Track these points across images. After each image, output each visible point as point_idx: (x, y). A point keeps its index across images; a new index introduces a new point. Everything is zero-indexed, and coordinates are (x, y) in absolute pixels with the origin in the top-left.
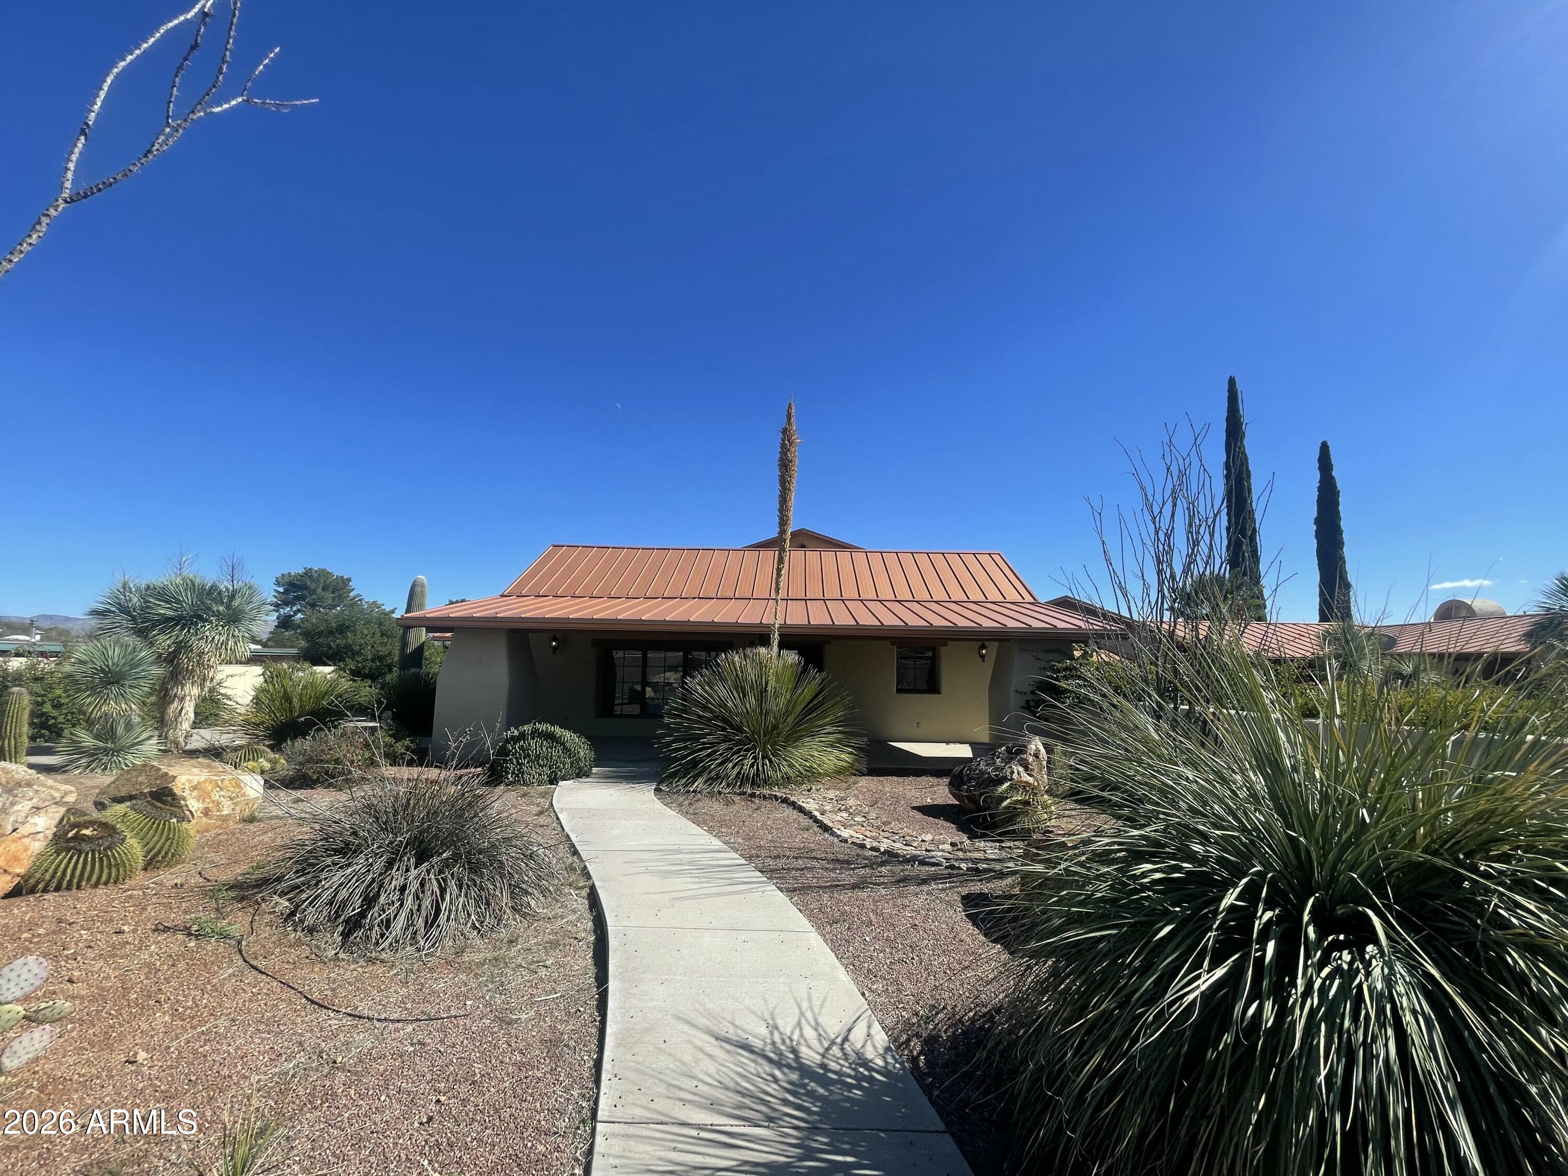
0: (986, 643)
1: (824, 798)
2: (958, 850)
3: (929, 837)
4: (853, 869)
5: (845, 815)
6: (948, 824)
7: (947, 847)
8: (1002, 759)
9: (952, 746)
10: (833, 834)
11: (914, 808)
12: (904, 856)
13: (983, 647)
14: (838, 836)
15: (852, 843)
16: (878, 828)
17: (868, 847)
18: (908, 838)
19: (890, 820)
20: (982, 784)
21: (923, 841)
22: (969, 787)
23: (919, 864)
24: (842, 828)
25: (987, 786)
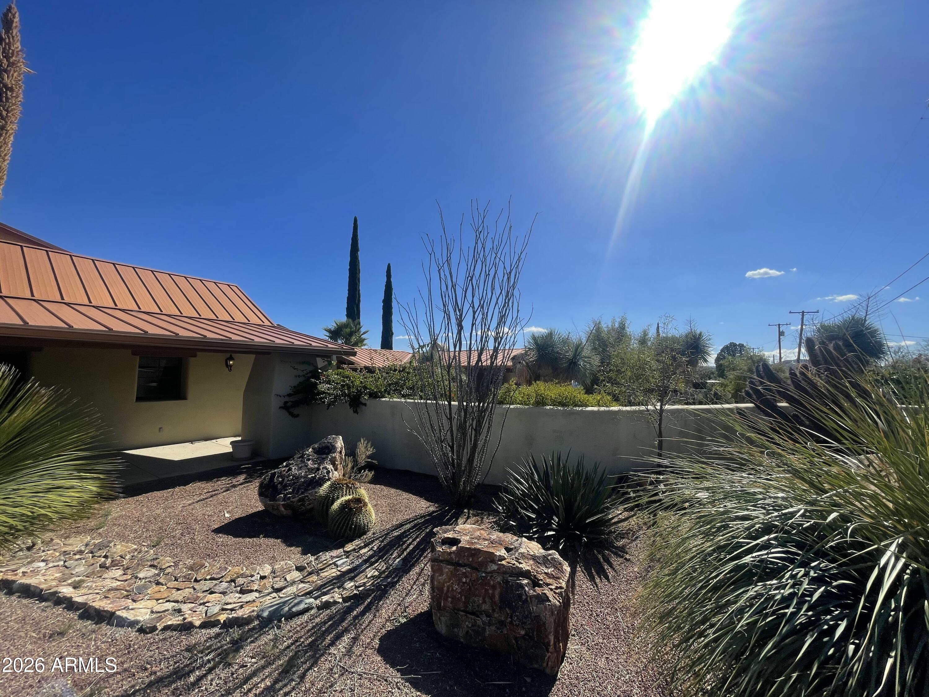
0: (234, 355)
1: (65, 553)
2: (310, 573)
3: (267, 570)
4: (196, 684)
5: (118, 573)
6: (271, 541)
7: (296, 575)
8: (313, 460)
9: (198, 445)
10: (122, 623)
11: (217, 531)
12: (258, 617)
13: (231, 358)
14: (132, 624)
15: (166, 628)
16: (187, 579)
17: (197, 623)
18: (240, 581)
19: (197, 560)
20: (299, 489)
21: (263, 578)
22: (285, 495)
23: (286, 620)
24: (131, 605)
25: (306, 490)
